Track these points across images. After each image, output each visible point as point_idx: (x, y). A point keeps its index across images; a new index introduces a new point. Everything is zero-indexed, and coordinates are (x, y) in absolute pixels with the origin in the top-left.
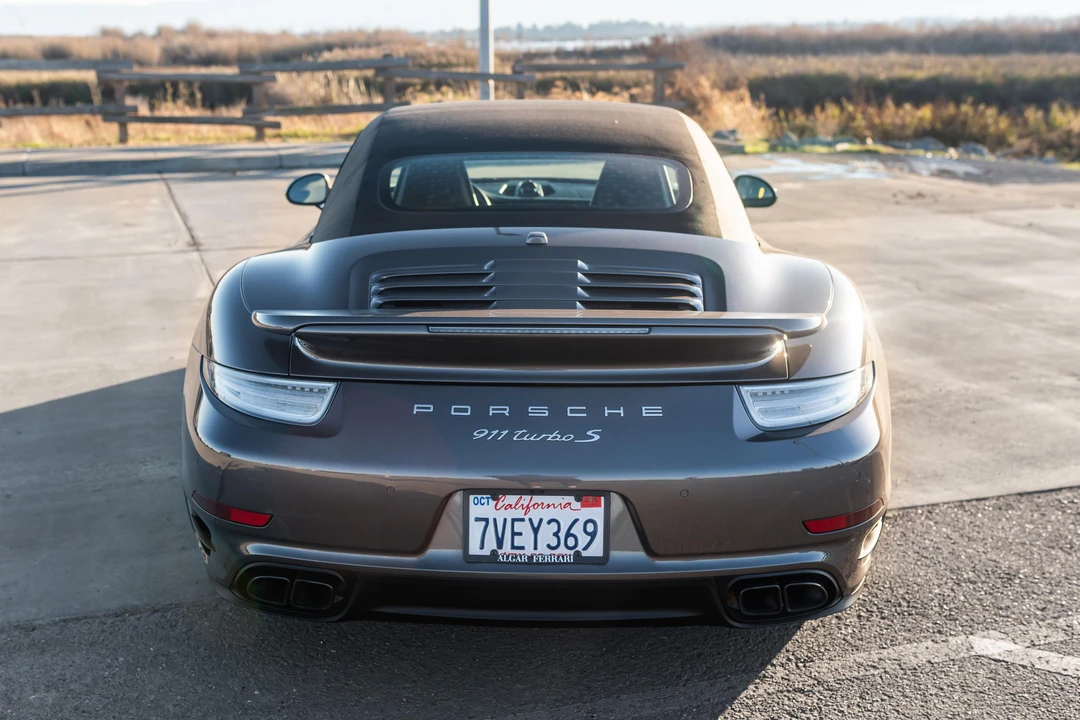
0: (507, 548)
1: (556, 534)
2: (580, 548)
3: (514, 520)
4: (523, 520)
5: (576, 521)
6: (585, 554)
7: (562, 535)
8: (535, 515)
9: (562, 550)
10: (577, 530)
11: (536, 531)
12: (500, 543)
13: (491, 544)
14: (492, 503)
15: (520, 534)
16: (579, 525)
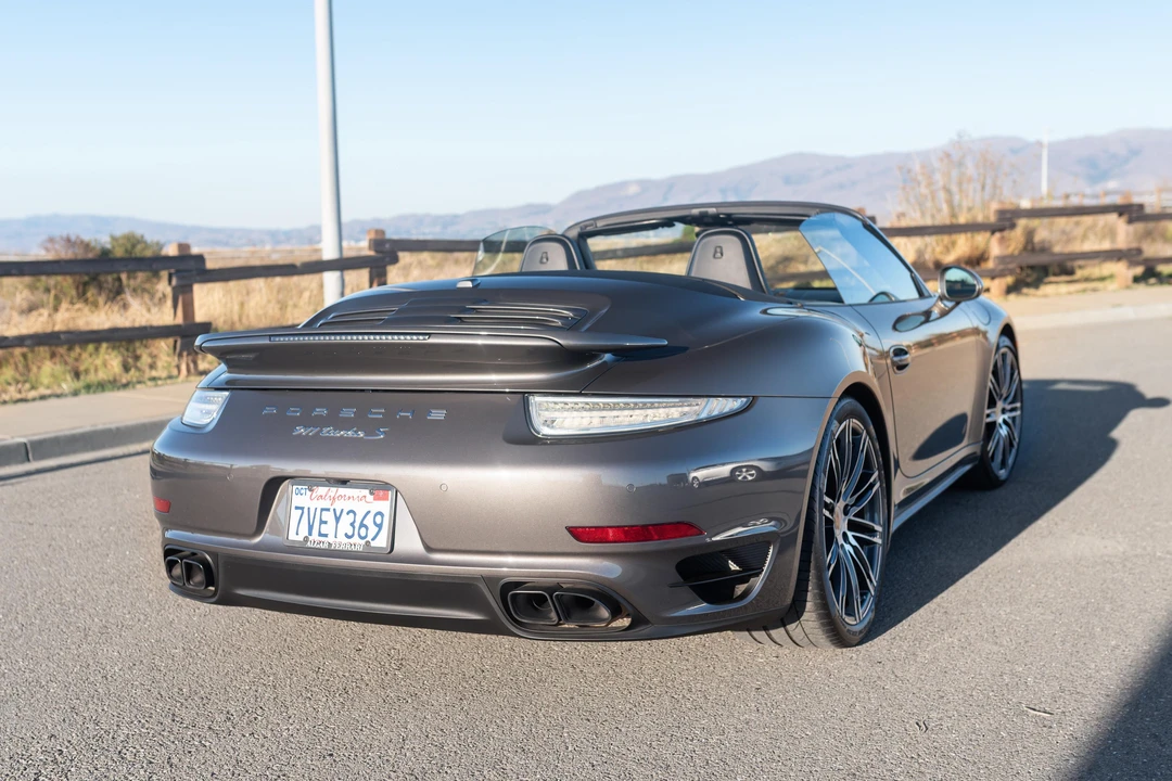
0: (315, 536)
1: (352, 524)
2: (369, 539)
3: (322, 510)
4: (328, 510)
5: (369, 512)
6: (373, 544)
7: (357, 525)
8: (338, 505)
9: (356, 539)
10: (369, 521)
11: (337, 519)
12: (311, 528)
13: (304, 531)
14: (309, 493)
15: (326, 522)
16: (371, 517)
